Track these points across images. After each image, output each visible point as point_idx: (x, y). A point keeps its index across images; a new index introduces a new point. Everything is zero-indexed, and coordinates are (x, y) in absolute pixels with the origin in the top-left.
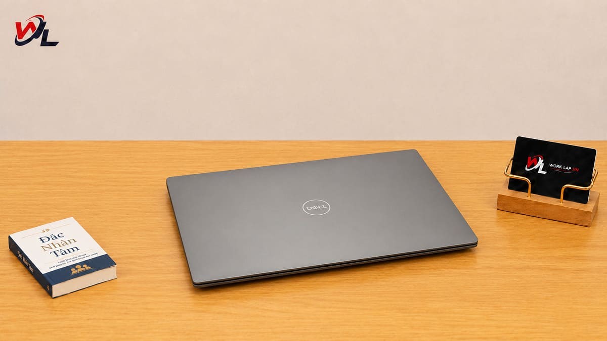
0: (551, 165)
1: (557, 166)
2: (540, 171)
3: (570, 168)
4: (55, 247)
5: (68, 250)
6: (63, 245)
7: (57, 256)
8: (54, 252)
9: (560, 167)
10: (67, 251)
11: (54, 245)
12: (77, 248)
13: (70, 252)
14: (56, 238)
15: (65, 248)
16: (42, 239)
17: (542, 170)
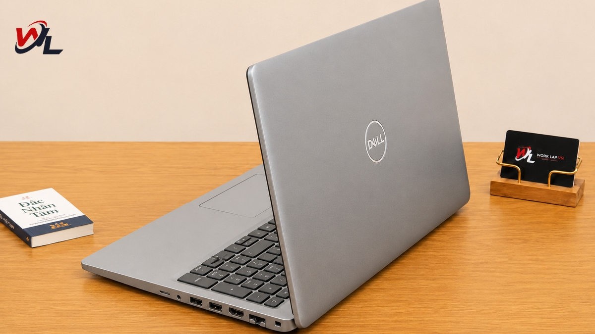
0: (538, 155)
1: (545, 156)
2: (529, 161)
3: (556, 157)
4: (36, 210)
5: (48, 212)
6: (43, 208)
7: (37, 216)
8: (34, 214)
9: (547, 156)
10: (46, 213)
11: (35, 209)
12: (56, 210)
13: (49, 214)
14: (36, 203)
15: (45, 211)
16: (22, 204)
17: (531, 160)
